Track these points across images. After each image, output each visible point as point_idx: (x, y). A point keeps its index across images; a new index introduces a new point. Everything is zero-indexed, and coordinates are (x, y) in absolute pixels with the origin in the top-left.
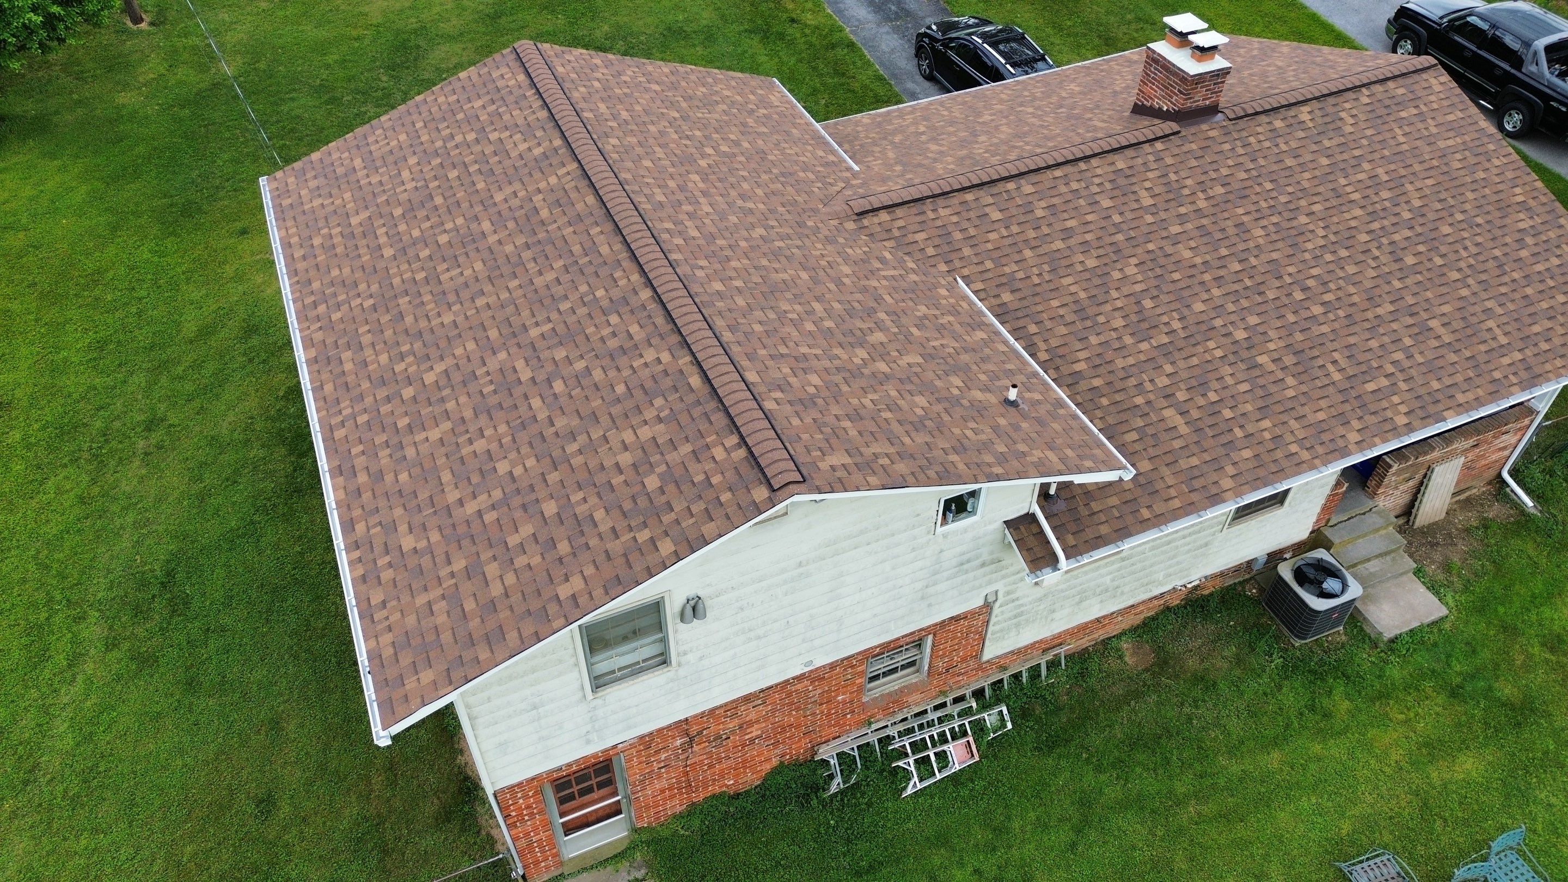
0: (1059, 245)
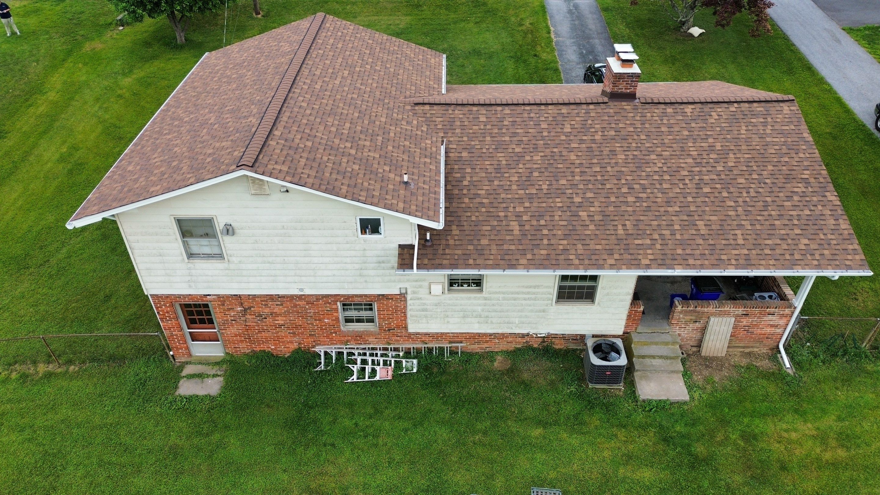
0: (507, 138)
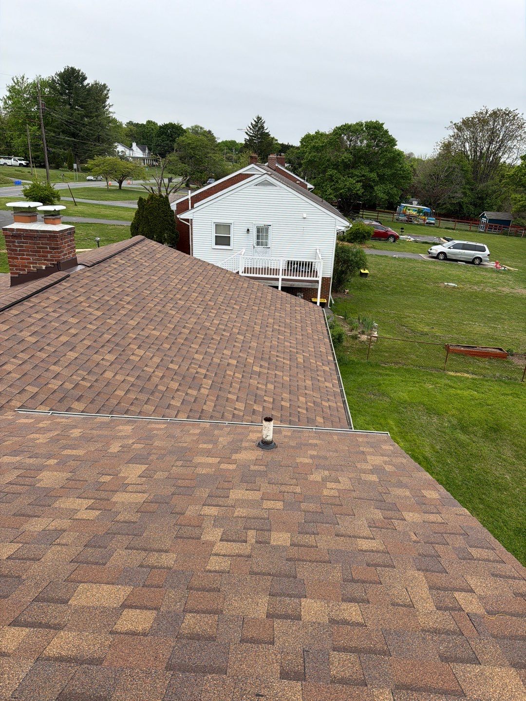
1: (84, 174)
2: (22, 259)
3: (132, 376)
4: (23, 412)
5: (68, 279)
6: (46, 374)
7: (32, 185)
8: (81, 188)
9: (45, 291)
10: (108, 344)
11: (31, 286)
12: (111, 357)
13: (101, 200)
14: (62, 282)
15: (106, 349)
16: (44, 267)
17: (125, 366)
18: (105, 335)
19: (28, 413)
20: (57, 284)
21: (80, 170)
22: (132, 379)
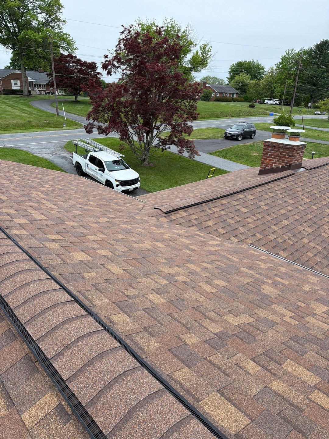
1: (314, 110)
2: (269, 160)
3: (321, 246)
4: (252, 247)
5: (293, 175)
6: (268, 230)
7: (280, 116)
8: (310, 119)
9: (278, 181)
10: (309, 221)
11: (271, 176)
12: (309, 230)
13: (321, 127)
14: (289, 177)
15: (307, 224)
16: (280, 166)
17: (317, 238)
18: (308, 215)
19: (255, 248)
20: (286, 178)
21: (312, 107)
22: (320, 248)
